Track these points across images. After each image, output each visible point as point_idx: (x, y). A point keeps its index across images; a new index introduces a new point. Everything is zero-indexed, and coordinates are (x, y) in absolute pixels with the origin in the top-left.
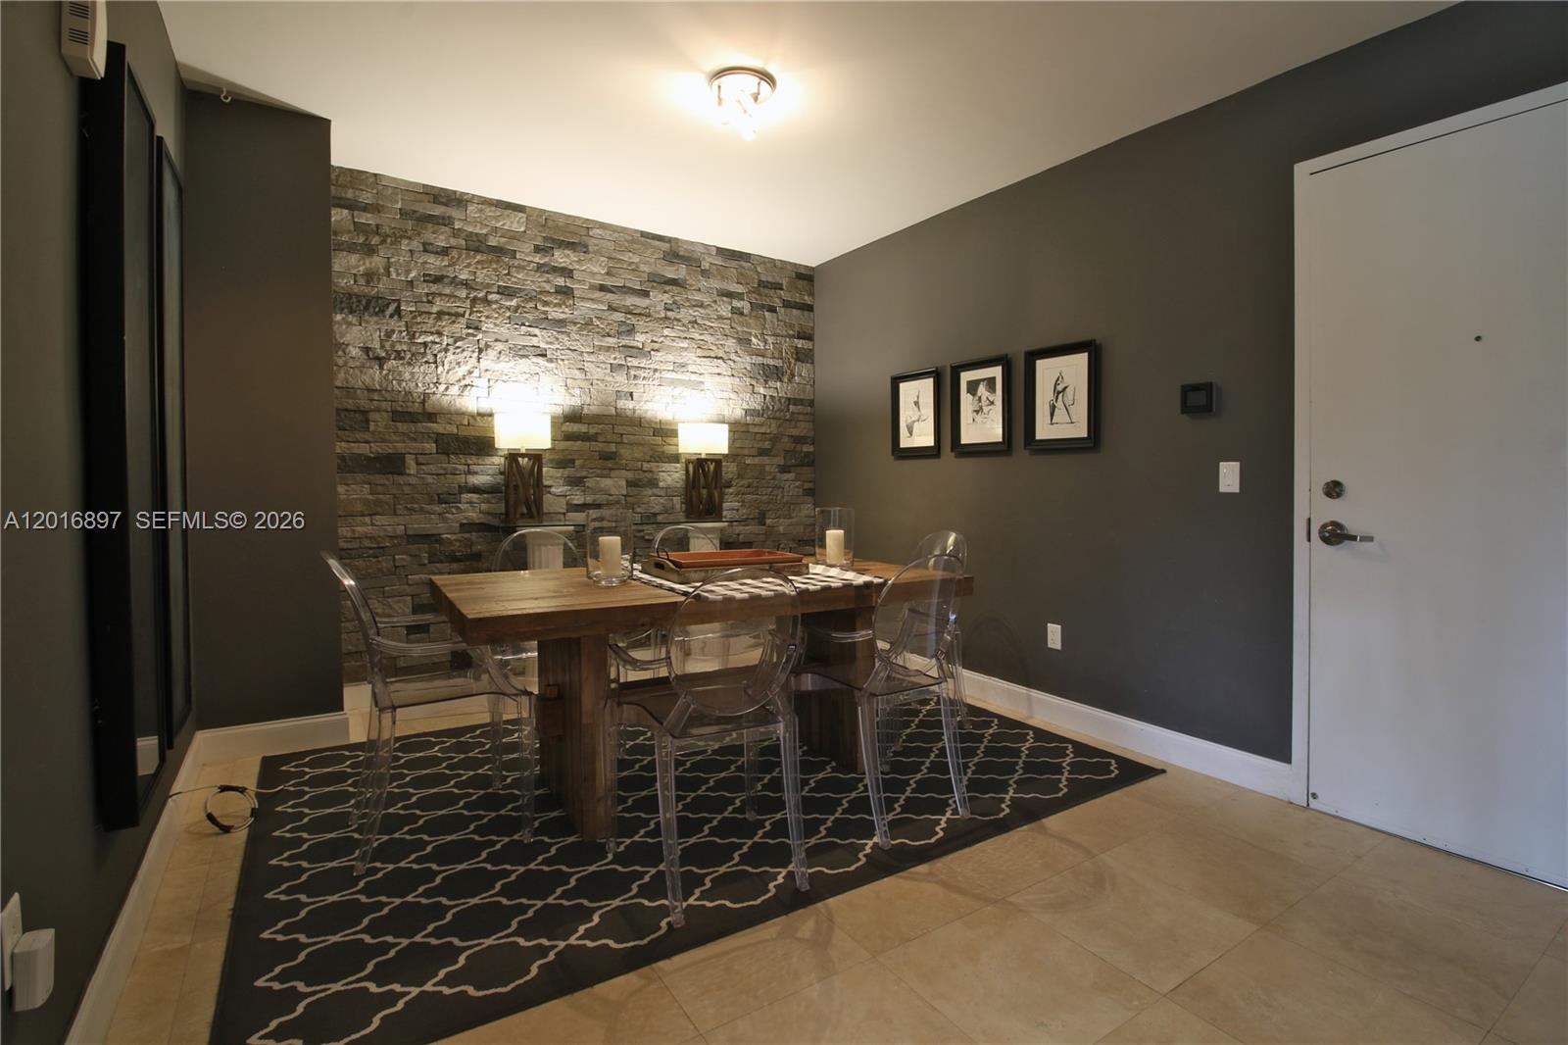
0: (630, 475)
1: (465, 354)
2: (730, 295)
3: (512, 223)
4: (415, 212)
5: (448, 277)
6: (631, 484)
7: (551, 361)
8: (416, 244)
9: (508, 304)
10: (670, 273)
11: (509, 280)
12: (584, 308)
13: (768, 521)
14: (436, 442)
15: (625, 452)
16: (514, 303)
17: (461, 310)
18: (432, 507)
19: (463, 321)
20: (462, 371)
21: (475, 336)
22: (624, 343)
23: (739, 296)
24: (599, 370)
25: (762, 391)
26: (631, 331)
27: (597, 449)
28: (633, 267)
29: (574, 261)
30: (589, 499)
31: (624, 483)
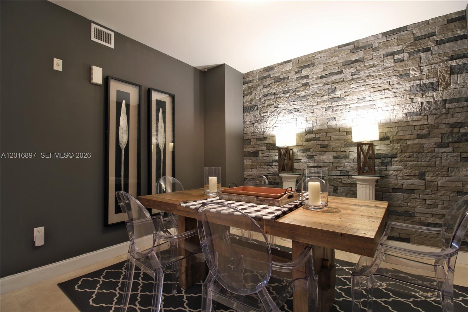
0: (335, 154)
1: (274, 116)
2: (393, 54)
3: (287, 67)
4: (261, 77)
5: (269, 93)
6: (335, 157)
7: (301, 112)
8: (262, 87)
9: (286, 96)
10: (354, 57)
11: (286, 87)
12: (313, 88)
13: (428, 178)
14: (266, 146)
15: (333, 144)
16: (288, 95)
17: (273, 103)
18: (265, 166)
19: (274, 106)
20: (273, 122)
21: (277, 110)
22: (331, 97)
23: (400, 52)
24: (319, 111)
25: (420, 100)
26: (334, 90)
27: (320, 144)
28: (335, 63)
29: (310, 71)
30: (316, 164)
31: (331, 157)
